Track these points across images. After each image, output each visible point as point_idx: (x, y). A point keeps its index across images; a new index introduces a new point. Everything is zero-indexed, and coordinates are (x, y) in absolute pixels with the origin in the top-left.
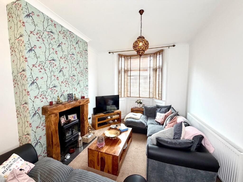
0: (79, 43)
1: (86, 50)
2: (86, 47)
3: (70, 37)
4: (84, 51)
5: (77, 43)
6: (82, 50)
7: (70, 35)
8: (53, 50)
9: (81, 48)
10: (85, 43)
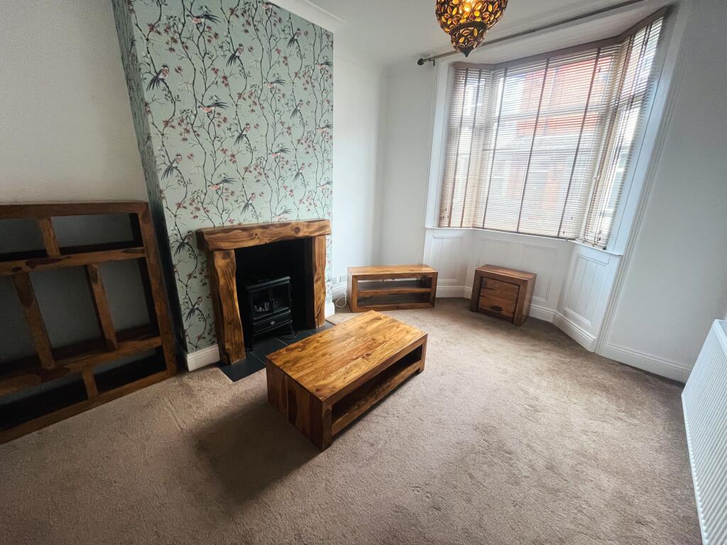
0: (301, 39)
1: (327, 63)
2: (326, 52)
3: (269, 22)
4: (318, 68)
5: (292, 40)
6: (312, 64)
7: (269, 15)
8: (215, 76)
9: (309, 55)
10: (324, 36)
